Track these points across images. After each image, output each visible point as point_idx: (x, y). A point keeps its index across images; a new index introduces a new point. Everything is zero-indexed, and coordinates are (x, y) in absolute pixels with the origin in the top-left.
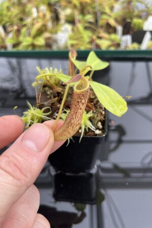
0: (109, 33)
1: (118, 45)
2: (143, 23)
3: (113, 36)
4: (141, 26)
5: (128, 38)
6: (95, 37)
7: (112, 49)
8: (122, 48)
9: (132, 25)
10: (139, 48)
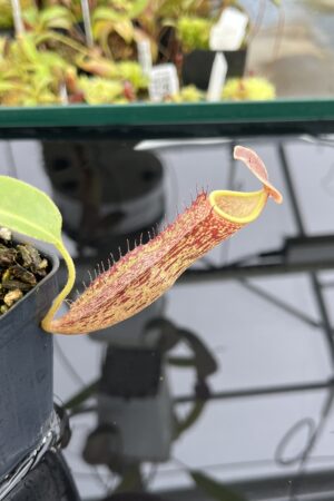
0: (118, 60)
1: (143, 93)
2: (209, 29)
3: (127, 68)
4: (203, 38)
5: (169, 72)
6: (71, 71)
7: (123, 103)
8: (155, 99)
9: (179, 37)
10: (202, 99)
